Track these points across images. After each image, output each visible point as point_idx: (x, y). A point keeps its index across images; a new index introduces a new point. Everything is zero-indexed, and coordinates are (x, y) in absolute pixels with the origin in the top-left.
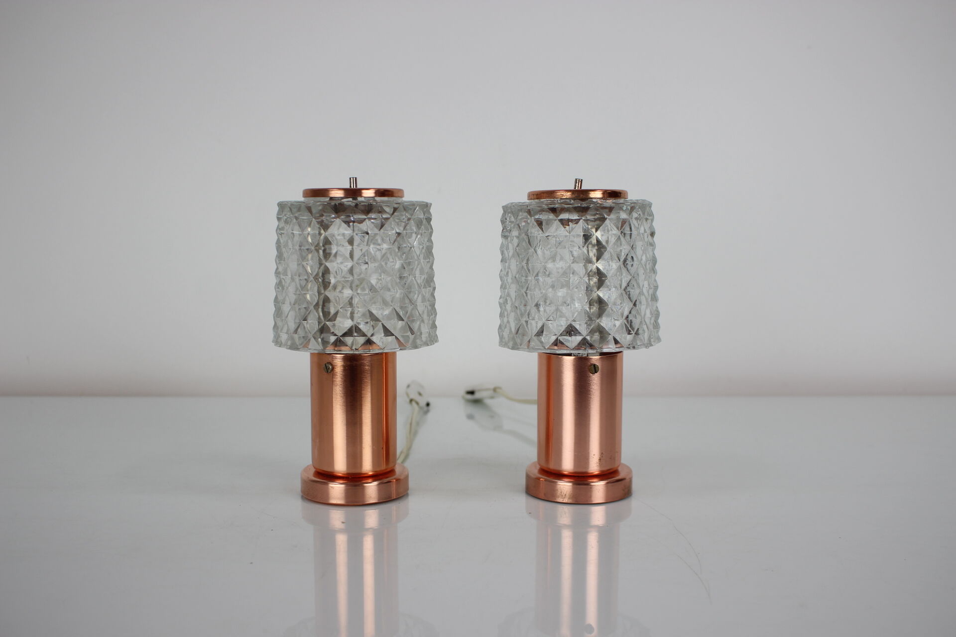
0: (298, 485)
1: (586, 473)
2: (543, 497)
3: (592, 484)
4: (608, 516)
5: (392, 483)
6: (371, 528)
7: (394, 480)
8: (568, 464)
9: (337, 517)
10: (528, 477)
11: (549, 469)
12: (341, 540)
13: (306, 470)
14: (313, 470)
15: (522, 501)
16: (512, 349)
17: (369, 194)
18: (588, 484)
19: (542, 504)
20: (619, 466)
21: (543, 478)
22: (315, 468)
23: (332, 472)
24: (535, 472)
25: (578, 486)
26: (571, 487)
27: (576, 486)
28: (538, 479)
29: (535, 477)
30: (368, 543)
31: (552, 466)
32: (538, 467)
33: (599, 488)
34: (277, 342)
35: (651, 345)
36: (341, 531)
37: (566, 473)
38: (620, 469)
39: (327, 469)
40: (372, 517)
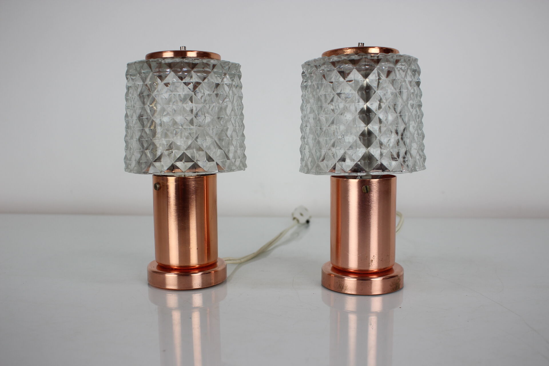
0: (145, 275)
1: (368, 271)
2: (333, 289)
3: (372, 279)
4: (384, 305)
5: (211, 274)
6: (197, 307)
7: (213, 272)
8: (353, 264)
9: (172, 299)
10: (323, 273)
11: (339, 267)
12: (176, 316)
13: (151, 264)
14: (156, 264)
15: (319, 291)
16: (306, 173)
17: (193, 55)
18: (369, 280)
19: (333, 295)
20: (393, 266)
21: (334, 274)
22: (157, 262)
23: (168, 265)
24: (329, 269)
25: (361, 281)
26: (356, 282)
27: (358, 281)
28: (330, 274)
29: (328, 273)
30: (196, 318)
31: (341, 265)
32: (331, 266)
33: (377, 283)
34: (127, 168)
35: (416, 170)
36: (176, 309)
37: (351, 270)
38: (394, 268)
39: (164, 263)
40: (197, 299)
